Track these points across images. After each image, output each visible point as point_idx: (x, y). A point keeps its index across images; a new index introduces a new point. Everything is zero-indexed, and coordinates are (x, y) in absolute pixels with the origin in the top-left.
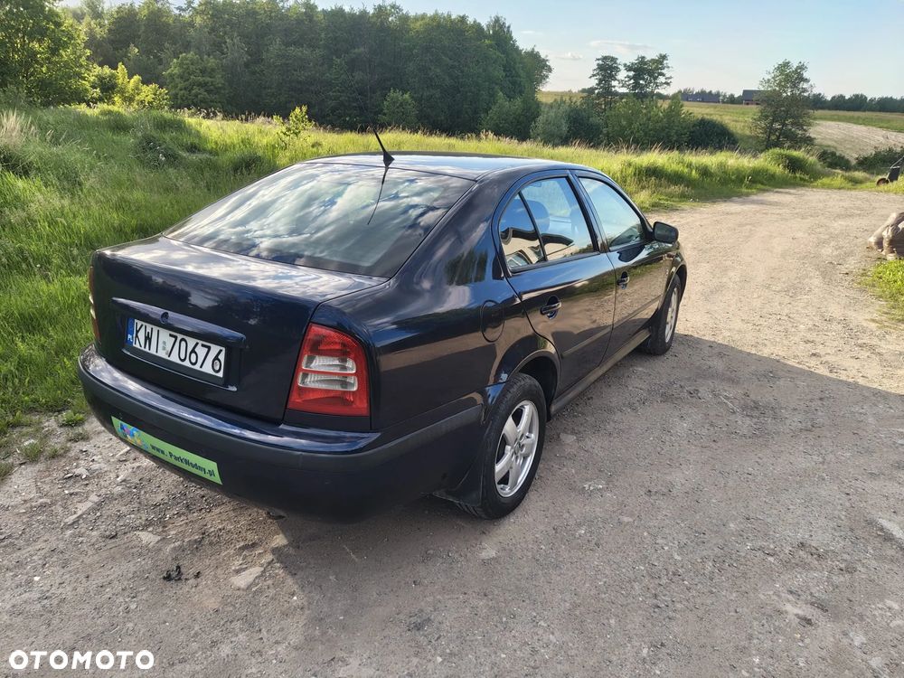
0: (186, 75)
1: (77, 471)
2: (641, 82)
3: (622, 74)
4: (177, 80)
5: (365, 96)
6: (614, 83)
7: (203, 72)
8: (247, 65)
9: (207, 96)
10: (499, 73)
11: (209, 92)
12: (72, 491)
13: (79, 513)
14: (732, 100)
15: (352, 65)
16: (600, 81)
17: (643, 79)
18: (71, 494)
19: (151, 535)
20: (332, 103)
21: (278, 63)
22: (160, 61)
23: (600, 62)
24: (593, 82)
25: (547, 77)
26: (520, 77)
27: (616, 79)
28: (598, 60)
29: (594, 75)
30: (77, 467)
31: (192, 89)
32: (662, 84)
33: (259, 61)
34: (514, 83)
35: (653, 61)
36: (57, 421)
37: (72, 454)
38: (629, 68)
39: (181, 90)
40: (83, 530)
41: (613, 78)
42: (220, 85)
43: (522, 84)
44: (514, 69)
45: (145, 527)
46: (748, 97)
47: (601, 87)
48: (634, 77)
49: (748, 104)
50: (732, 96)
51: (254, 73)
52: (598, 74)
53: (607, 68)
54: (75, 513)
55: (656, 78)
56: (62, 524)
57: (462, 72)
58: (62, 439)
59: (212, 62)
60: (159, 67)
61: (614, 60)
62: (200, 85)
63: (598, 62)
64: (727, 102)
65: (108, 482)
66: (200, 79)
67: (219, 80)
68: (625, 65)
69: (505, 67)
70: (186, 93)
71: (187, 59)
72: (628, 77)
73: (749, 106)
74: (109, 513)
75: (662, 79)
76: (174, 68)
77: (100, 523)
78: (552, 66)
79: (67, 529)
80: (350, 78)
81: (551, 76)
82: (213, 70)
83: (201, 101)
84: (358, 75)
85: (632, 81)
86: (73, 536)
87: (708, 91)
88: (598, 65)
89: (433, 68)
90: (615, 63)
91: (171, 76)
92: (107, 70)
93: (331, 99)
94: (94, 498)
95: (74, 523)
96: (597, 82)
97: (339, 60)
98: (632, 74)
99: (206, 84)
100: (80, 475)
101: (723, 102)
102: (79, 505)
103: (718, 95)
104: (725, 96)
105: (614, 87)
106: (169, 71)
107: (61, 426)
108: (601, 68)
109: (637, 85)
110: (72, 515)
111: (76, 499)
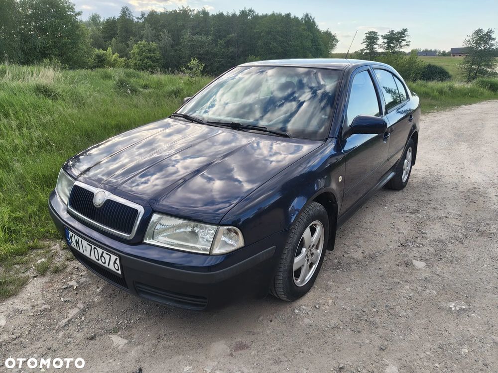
0: (141, 52)
1: (71, 283)
2: (392, 45)
3: (381, 41)
4: (136, 56)
5: (235, 60)
6: (375, 46)
7: (150, 51)
8: (172, 46)
9: (152, 64)
10: (309, 44)
11: (153, 61)
12: (66, 300)
13: (70, 316)
14: (444, 54)
15: (228, 43)
16: (368, 45)
17: (393, 43)
18: (65, 302)
19: (120, 338)
20: (217, 65)
21: (189, 44)
22: (128, 46)
23: (368, 35)
24: (364, 46)
25: (336, 45)
26: (320, 45)
27: (376, 44)
28: (366, 33)
29: (364, 42)
30: (71, 280)
31: (144, 60)
32: (405, 45)
33: (179, 44)
34: (317, 49)
35: (399, 33)
36: (60, 245)
37: (68, 270)
38: (384, 38)
39: (138, 61)
40: (71, 332)
41: (375, 43)
42: (159, 58)
43: (322, 49)
44: (317, 41)
45: (115, 331)
46: (455, 52)
47: (368, 49)
48: (388, 43)
49: (454, 56)
50: (444, 52)
51: (176, 50)
52: (366, 41)
53: (371, 38)
54: (67, 317)
55: (401, 42)
56: (57, 326)
57: (288, 44)
58: (62, 259)
59: (154, 45)
60: (128, 49)
61: (375, 33)
62: (148, 58)
63: (366, 35)
64: (441, 56)
65: (91, 292)
66: (149, 55)
67: (158, 55)
68: (382, 36)
69: (312, 40)
70: (141, 62)
71: (141, 44)
72: (384, 42)
73: (455, 57)
74: (91, 317)
75: (404, 43)
76: (135, 49)
77: (84, 326)
78: (338, 39)
79: (60, 330)
80: (227, 50)
81: (338, 44)
82: (155, 50)
83: (149, 67)
84: (231, 49)
85: (386, 45)
86: (65, 336)
87: (429, 50)
88: (366, 36)
89: (272, 43)
90: (376, 35)
91: (133, 54)
92: (101, 51)
93: (216, 62)
94: (80, 305)
95: (65, 325)
96: (366, 46)
97: (221, 41)
98: (386, 41)
99: (151, 57)
100: (72, 286)
101: (439, 56)
102: (70, 311)
103: (435, 51)
104: (440, 52)
105: (376, 48)
106: (132, 51)
107: (63, 250)
108: (368, 38)
109: (389, 47)
110: (64, 319)
111: (69, 305)
